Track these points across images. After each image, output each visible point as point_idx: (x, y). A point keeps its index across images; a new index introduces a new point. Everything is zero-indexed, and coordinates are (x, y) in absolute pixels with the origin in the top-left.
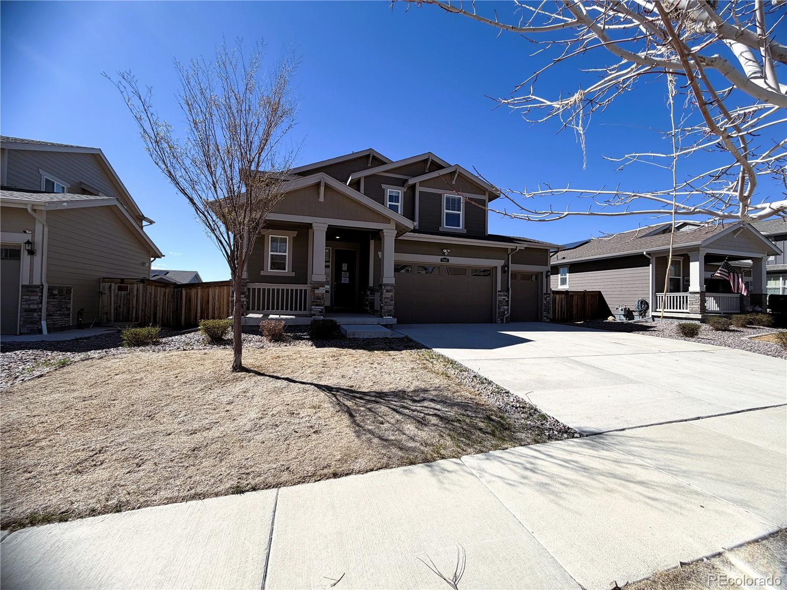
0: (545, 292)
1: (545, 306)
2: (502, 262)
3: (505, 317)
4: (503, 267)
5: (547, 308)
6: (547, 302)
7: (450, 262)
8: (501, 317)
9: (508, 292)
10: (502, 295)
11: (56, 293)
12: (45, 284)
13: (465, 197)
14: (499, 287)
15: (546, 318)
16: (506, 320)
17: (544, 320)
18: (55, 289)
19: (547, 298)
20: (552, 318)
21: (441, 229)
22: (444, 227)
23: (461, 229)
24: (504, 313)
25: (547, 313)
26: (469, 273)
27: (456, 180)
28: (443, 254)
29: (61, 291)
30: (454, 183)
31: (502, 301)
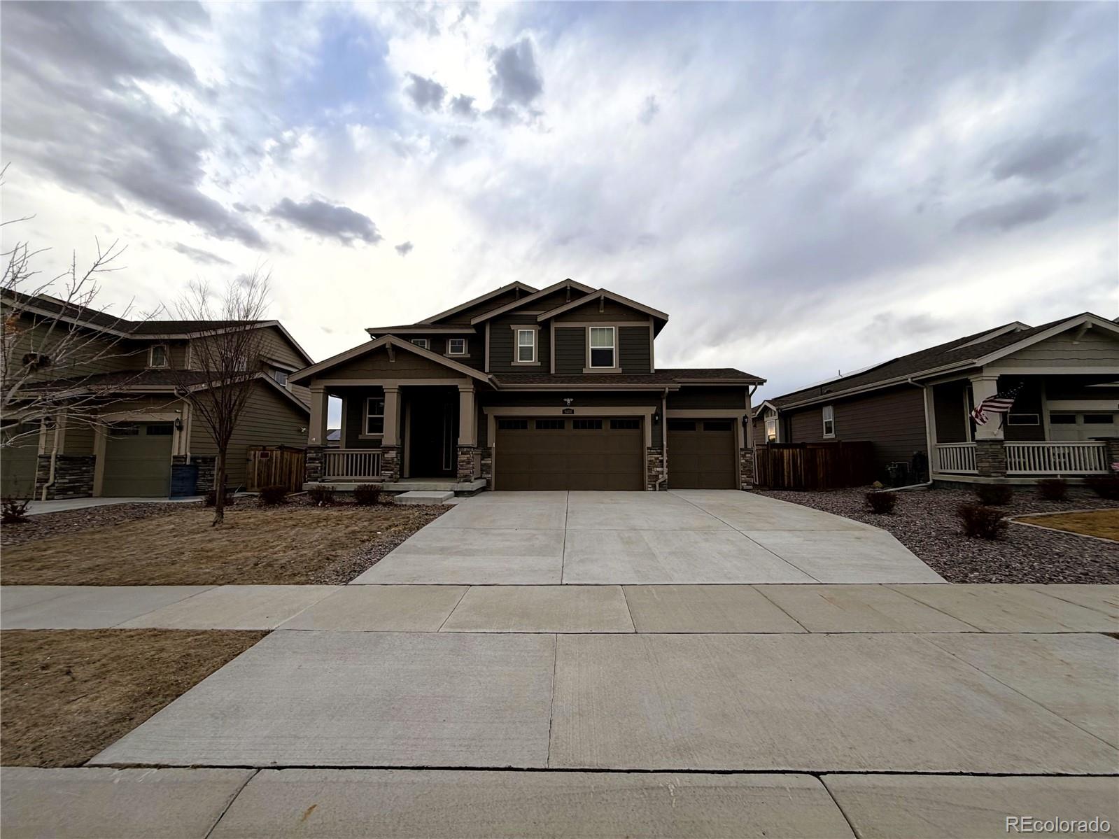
0: (742, 445)
1: (744, 467)
2: (652, 410)
3: (657, 482)
4: (653, 417)
5: (746, 469)
6: (746, 461)
7: (576, 414)
8: (653, 483)
9: (663, 449)
10: (653, 454)
11: (200, 461)
12: (189, 454)
13: (619, 327)
14: (649, 443)
15: (745, 484)
16: (659, 487)
17: (743, 486)
18: (199, 458)
19: (747, 455)
20: (757, 483)
21: (585, 371)
22: (590, 368)
23: (615, 368)
24: (657, 477)
25: (748, 477)
26: (606, 426)
27: (605, 308)
28: (565, 404)
29: (204, 460)
30: (602, 311)
31: (654, 461)
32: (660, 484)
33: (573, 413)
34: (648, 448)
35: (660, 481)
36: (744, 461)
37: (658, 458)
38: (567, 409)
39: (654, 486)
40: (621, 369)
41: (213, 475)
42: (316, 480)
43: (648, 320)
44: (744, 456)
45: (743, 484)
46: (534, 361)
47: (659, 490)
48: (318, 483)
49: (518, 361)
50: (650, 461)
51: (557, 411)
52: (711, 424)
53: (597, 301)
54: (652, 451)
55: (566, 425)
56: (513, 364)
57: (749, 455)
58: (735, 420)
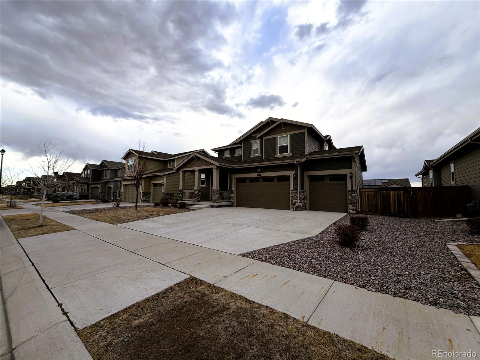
2: (294, 172)
4: (294, 175)
5: (352, 202)
6: (352, 197)
7: (262, 176)
8: (293, 207)
9: (297, 191)
10: (293, 193)
11: (169, 194)
12: (165, 192)
13: (291, 134)
14: (292, 188)
15: (351, 210)
16: (296, 209)
17: (349, 211)
18: (169, 193)
19: (352, 194)
20: (360, 210)
21: (276, 156)
22: (278, 155)
23: (289, 154)
24: (295, 204)
25: (353, 206)
26: (275, 180)
27: (284, 127)
28: (257, 172)
29: (170, 194)
30: (284, 128)
31: (294, 196)
32: (296, 207)
33: (261, 175)
34: (291, 190)
35: (296, 206)
36: (351, 197)
37: (295, 195)
38: (259, 174)
39: (293, 208)
40: (291, 154)
41: (173, 198)
42: (180, 200)
43: (304, 129)
44: (351, 195)
45: (350, 210)
46: (258, 154)
47: (296, 210)
48: (181, 201)
49: (253, 155)
50: (293, 196)
51: (254, 175)
52: (333, 178)
53: (280, 124)
54: (293, 192)
55: (260, 180)
56: (251, 156)
57: (354, 194)
58: (346, 175)
